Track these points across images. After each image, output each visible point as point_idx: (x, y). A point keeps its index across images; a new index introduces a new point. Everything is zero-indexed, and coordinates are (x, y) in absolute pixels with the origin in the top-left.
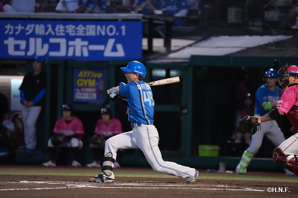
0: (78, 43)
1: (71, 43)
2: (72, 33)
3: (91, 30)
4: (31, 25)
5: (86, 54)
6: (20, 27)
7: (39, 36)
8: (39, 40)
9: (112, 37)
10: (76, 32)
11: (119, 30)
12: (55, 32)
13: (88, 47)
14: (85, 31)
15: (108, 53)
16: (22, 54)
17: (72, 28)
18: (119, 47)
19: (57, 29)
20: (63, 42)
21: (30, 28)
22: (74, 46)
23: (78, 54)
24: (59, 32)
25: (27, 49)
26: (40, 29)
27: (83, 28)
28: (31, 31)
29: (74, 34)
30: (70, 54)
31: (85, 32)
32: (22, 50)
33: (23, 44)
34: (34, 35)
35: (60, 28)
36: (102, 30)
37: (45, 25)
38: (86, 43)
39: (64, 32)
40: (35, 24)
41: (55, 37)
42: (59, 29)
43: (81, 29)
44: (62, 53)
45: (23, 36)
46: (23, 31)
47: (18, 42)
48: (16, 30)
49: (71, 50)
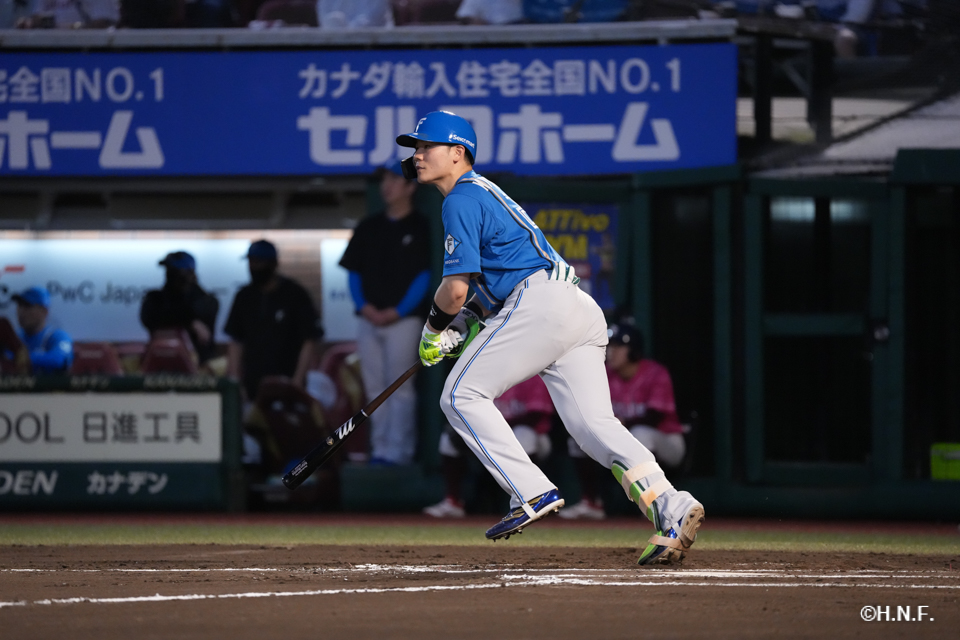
0: (530, 118)
1: (507, 120)
2: (511, 87)
3: (571, 78)
4: (380, 65)
5: (555, 155)
6: (346, 75)
7: (405, 101)
8: (407, 114)
10: (523, 86)
11: (660, 74)
12: (455, 85)
13: (560, 130)
14: (551, 79)
15: (627, 150)
16: (354, 158)
17: (511, 73)
18: (663, 128)
19: (461, 77)
20: (481, 117)
21: (377, 76)
22: (518, 131)
23: (530, 155)
24: (470, 87)
25: (370, 143)
26: (408, 79)
27: (546, 72)
28: (380, 86)
29: (515, 92)
30: (506, 155)
31: (552, 86)
32: (354, 148)
33: (355, 127)
34: (389, 98)
35: (472, 74)
36: (605, 77)
37: (425, 65)
38: (554, 119)
39: (484, 87)
40: (395, 63)
41: (458, 101)
42: (470, 76)
43: (537, 72)
45: (355, 102)
46: (357, 87)
47: (341, 122)
48: (333, 85)
49: (508, 142)
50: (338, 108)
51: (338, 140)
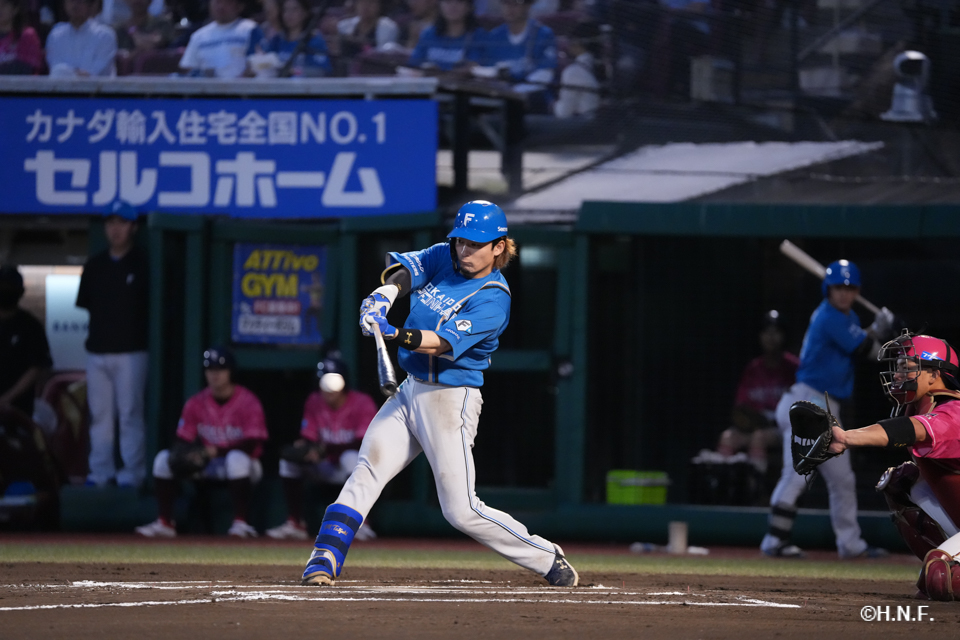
0: (245, 166)
1: (223, 166)
2: (228, 135)
3: (282, 127)
4: (103, 112)
5: (269, 199)
6: (71, 121)
7: (127, 147)
8: (129, 159)
9: (346, 148)
10: (239, 135)
11: (367, 127)
12: (176, 133)
13: (273, 177)
14: (266, 129)
15: (335, 196)
16: (79, 199)
17: (228, 123)
18: (369, 177)
19: (181, 125)
20: (199, 163)
21: (101, 122)
22: (234, 176)
23: (245, 199)
24: (189, 135)
25: (94, 184)
26: (131, 126)
27: (261, 122)
28: (104, 132)
29: (232, 140)
30: (222, 199)
31: (266, 134)
32: (78, 189)
33: (80, 170)
34: (113, 143)
35: (191, 122)
36: (315, 128)
37: (147, 113)
38: (268, 166)
39: (201, 135)
40: (118, 110)
41: (177, 147)
42: (189, 125)
43: (252, 123)
44: (197, 196)
45: (80, 146)
46: (81, 133)
47: (65, 165)
48: (58, 130)
49: (224, 187)
50: (62, 151)
51: (63, 181)
